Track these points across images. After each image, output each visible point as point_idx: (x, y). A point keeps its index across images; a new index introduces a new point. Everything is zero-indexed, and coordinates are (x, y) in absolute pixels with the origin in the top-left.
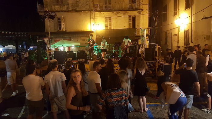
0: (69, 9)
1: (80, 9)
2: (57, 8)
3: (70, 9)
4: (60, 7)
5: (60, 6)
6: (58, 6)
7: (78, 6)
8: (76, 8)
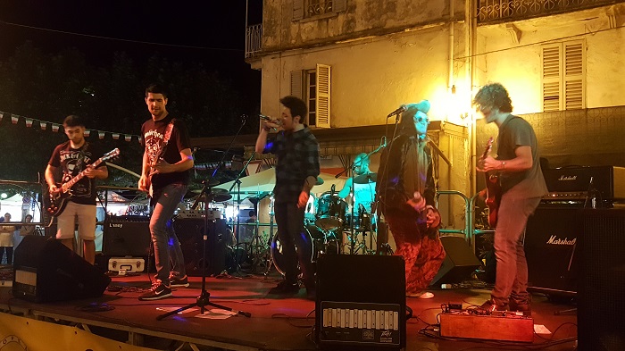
0: (354, 27)
1: (402, 23)
2: (309, 30)
3: (359, 27)
4: (319, 27)
5: (320, 20)
6: (311, 24)
7: (394, 10)
8: (384, 17)
